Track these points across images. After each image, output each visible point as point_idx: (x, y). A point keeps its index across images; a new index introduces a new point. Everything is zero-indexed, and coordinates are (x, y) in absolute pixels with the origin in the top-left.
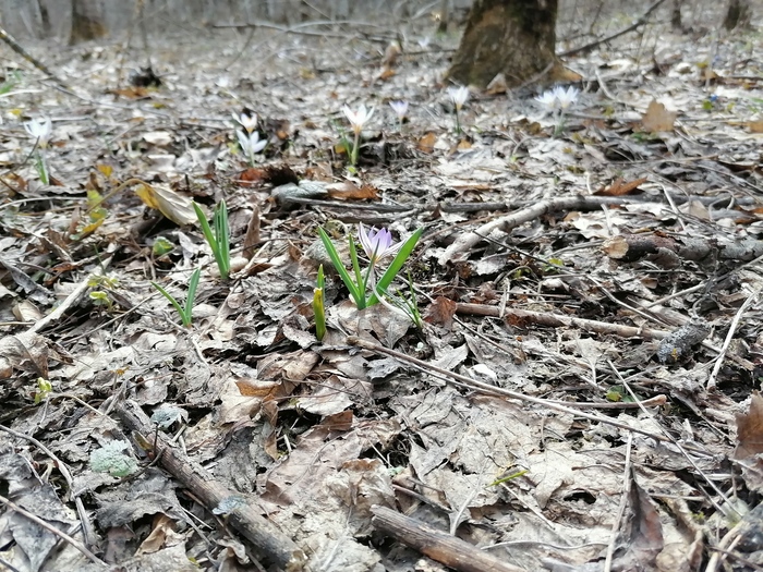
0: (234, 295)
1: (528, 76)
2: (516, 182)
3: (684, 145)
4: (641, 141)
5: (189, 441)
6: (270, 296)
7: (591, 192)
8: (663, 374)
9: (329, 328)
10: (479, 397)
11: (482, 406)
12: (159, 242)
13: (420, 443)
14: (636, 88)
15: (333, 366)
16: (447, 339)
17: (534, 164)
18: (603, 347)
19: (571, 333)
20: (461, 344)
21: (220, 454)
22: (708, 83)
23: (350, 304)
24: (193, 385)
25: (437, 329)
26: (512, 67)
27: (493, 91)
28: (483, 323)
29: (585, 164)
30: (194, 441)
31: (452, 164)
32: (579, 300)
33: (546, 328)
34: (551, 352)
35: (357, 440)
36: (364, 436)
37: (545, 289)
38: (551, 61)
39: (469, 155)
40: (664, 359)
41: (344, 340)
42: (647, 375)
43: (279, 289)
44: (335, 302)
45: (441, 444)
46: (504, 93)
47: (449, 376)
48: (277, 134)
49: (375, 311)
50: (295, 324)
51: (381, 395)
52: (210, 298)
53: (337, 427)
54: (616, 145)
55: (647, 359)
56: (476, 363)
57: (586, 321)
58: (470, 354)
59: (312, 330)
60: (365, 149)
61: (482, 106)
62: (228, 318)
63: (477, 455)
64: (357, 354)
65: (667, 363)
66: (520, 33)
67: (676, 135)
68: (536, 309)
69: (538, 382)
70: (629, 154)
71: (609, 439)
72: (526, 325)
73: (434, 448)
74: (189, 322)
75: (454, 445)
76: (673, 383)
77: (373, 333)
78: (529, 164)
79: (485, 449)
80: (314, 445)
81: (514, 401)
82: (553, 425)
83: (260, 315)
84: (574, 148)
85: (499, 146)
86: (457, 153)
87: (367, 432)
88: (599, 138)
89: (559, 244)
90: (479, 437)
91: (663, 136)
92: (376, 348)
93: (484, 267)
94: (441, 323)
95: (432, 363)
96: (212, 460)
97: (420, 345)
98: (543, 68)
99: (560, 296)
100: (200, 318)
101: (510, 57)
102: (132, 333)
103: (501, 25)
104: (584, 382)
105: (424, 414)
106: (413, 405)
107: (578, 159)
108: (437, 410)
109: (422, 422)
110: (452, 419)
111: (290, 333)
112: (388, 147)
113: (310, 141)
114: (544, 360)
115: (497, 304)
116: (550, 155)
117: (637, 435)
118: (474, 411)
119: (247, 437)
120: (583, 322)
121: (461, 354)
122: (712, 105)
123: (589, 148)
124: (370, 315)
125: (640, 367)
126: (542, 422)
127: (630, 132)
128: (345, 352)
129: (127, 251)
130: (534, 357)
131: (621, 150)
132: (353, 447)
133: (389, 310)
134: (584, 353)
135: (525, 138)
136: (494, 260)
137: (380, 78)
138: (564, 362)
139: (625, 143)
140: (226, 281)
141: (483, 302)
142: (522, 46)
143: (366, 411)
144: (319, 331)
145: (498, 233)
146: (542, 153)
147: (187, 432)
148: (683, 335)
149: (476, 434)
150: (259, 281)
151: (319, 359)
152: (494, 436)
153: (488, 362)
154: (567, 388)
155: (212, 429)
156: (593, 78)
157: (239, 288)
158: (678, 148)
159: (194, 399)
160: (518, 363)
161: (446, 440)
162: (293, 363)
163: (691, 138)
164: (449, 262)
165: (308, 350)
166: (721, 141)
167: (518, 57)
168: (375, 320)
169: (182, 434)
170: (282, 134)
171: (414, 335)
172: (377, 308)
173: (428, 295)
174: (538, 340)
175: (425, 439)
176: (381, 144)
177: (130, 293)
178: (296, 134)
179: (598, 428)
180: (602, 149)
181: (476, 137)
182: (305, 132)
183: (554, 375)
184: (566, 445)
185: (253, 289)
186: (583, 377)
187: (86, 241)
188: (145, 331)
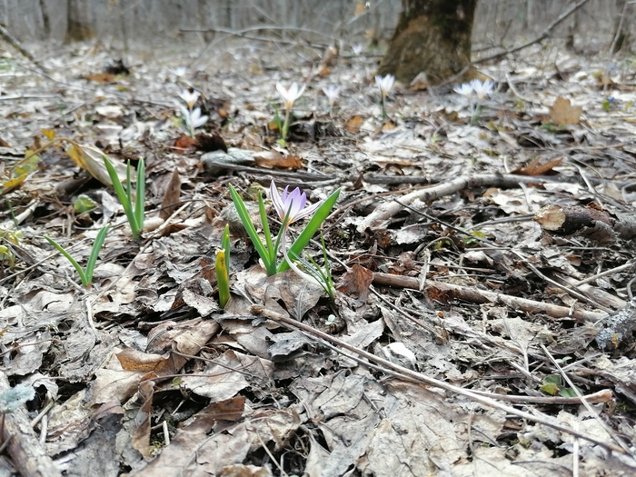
0: (142, 256)
1: (447, 77)
2: (436, 160)
3: (589, 137)
4: (550, 131)
5: (53, 424)
6: (181, 257)
7: (508, 171)
8: (604, 364)
9: (233, 295)
10: (395, 384)
11: (398, 394)
12: (83, 200)
13: (322, 441)
14: (541, 89)
15: (233, 338)
16: (362, 312)
17: (452, 146)
18: (534, 329)
19: (497, 310)
20: (376, 319)
21: (81, 444)
22: (605, 88)
23: (260, 269)
24: (72, 354)
25: (351, 300)
26: (432, 69)
27: (416, 88)
28: (402, 296)
29: (500, 149)
30: (58, 423)
31: (377, 142)
32: (504, 275)
33: (470, 303)
34: (477, 332)
35: (245, 436)
36: (255, 430)
37: (467, 262)
38: (466, 65)
39: (392, 136)
40: (604, 346)
41: (249, 308)
42: (585, 364)
43: (191, 250)
44: (247, 266)
45: (347, 443)
46: (425, 90)
47: (362, 356)
48: (218, 112)
49: (285, 278)
50: (196, 289)
51: (283, 375)
52: (119, 257)
53: (224, 416)
54: (528, 134)
55: (585, 345)
56: (393, 341)
57: (513, 298)
58: (387, 330)
59: (216, 296)
60: (297, 126)
61: (406, 100)
62: (134, 279)
63: (391, 461)
64: (260, 325)
65: (606, 350)
66: (441, 40)
67: (581, 128)
68: (457, 283)
69: (463, 367)
70: (540, 142)
71: (550, 445)
72: (447, 300)
73: (338, 448)
74: (88, 281)
75: (363, 445)
76: (617, 375)
77: (281, 303)
78: (448, 146)
79: (401, 452)
80: (194, 440)
81: (435, 389)
82: (482, 424)
83: (165, 277)
84: (489, 135)
85: (420, 130)
86: (381, 133)
87: (259, 426)
88: (512, 127)
89: (479, 218)
90: (393, 436)
91: (570, 128)
92: (281, 320)
93: (404, 236)
94: (356, 294)
95: (343, 339)
96: (72, 451)
97: (332, 317)
98: (460, 71)
99: (483, 270)
100: (101, 278)
101: (431, 60)
102: (27, 291)
103: (424, 32)
104: (515, 369)
105: (329, 403)
106: (318, 390)
107: (493, 144)
108: (346, 397)
109: (327, 413)
110: (364, 410)
111: (190, 299)
112: (317, 125)
113: (248, 120)
114: (469, 341)
115: (417, 276)
116: (467, 140)
117: (583, 442)
118: (388, 399)
119: (115, 424)
120: (509, 299)
121: (376, 329)
122: (610, 106)
123: (503, 134)
124: (280, 282)
125: (577, 354)
126: (468, 420)
127: (539, 124)
128: (248, 322)
129: (51, 207)
130: (457, 336)
131: (533, 138)
132: (239, 445)
133: (299, 278)
134: (513, 334)
135: (445, 124)
136: (415, 230)
137: (318, 75)
138: (491, 344)
139: (536, 132)
140: (139, 240)
141: (403, 273)
142: (442, 51)
143: (263, 395)
144: (222, 298)
145: (419, 204)
146: (460, 137)
147: (52, 412)
148: (624, 318)
149: (390, 432)
150: (172, 242)
151: (219, 329)
152: (412, 435)
153: (406, 340)
154: (495, 375)
155: (82, 409)
156: (504, 81)
157: (150, 248)
158: (583, 139)
159: (67, 372)
160: (440, 344)
161: (355, 437)
162: (187, 333)
163: (595, 131)
164: (368, 230)
165: (208, 318)
166: (622, 135)
167: (438, 60)
168: (284, 288)
169: (47, 413)
170: (222, 112)
171: (326, 306)
172: (288, 275)
173: (344, 263)
174: (461, 318)
175: (328, 436)
176: (312, 122)
177: (36, 249)
178: (237, 113)
179: (535, 430)
180: (514, 136)
181: (400, 121)
182: (244, 112)
183: (480, 360)
184: (497, 452)
185: (163, 249)
186: (514, 364)
187: (8, 196)
188: (42, 289)
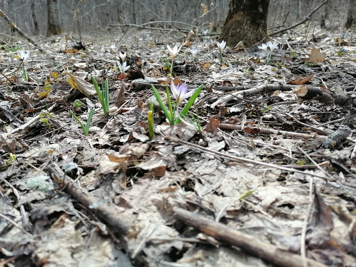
0: (110, 123)
1: (254, 43)
2: (249, 80)
3: (330, 68)
4: (309, 66)
5: (82, 183)
6: (128, 123)
7: (286, 83)
8: (327, 152)
9: (156, 134)
10: (231, 163)
11: (232, 167)
12: (77, 102)
13: (200, 181)
14: (305, 47)
15: (157, 150)
16: (215, 139)
17: (257, 75)
18: (295, 141)
19: (278, 137)
20: (222, 141)
21: (97, 188)
22: (340, 45)
23: (167, 124)
24: (86, 158)
25: (210, 134)
26: (246, 39)
27: (238, 49)
28: (233, 132)
29: (282, 75)
30: (85, 182)
31: (218, 74)
32: (282, 123)
33: (266, 135)
34: (269, 144)
36: (171, 178)
37: (264, 119)
38: (265, 36)
39: (226, 70)
40: (327, 146)
41: (163, 139)
42: (319, 153)
43: (132, 120)
44: (160, 124)
45: (211, 184)
46: (243, 50)
47: (216, 154)
48: (136, 63)
49: (179, 126)
50: (139, 132)
51: (181, 162)
52: (99, 124)
53: (157, 174)
54: (297, 67)
55: (318, 146)
56: (229, 149)
57: (286, 132)
58: (227, 145)
59: (147, 134)
60: (177, 68)
62: (107, 133)
63: (230, 189)
64: (169, 144)
65: (328, 148)
66: (250, 23)
67: (326, 64)
69: (261, 157)
70: (303, 71)
71: (300, 180)
72: (255, 133)
73: (207, 185)
74: (87, 133)
75: (217, 184)
76: (333, 157)
77: (177, 135)
78: (255, 75)
79: (234, 186)
80: (146, 183)
81: (249, 165)
82: (270, 175)
83: (122, 130)
84: (277, 69)
86: (220, 69)
87: (173, 176)
88: (289, 65)
89: (270, 103)
90: (231, 180)
91: (319, 64)
92: (179, 142)
93: (233, 109)
94: (212, 132)
95: (207, 148)
96: (93, 190)
97: (201, 140)
98: (261, 39)
99: (272, 122)
100: (93, 132)
101: (245, 35)
102: (59, 138)
103: (241, 20)
104: (286, 156)
105: (202, 170)
106: (197, 166)
107: (279, 73)
108: (209, 168)
109: (201, 174)
110: (217, 172)
111: (135, 135)
112: (187, 66)
114: (264, 148)
115: (240, 124)
116: (265, 71)
118: (228, 169)
119: (111, 179)
120: (284, 132)
121: (222, 145)
122: (343, 53)
123: (284, 68)
124: (176, 128)
125: (314, 150)
126: (264, 174)
127: (303, 63)
128: (163, 144)
130: (259, 147)
131: (300, 69)
132: (165, 182)
133: (186, 125)
134: (285, 144)
135: (253, 64)
136: (238, 107)
137: (185, 46)
138: (275, 148)
139: (301, 67)
140: (107, 116)
141: (234, 124)
142: (251, 29)
144: (151, 134)
145: (240, 96)
146: (262, 70)
147: (81, 178)
148: (336, 134)
149: (229, 179)
150: (123, 117)
151: (150, 146)
152: (239, 180)
153: (236, 149)
154: (277, 160)
155: (94, 177)
156: (285, 44)
157: (113, 120)
158: (327, 69)
159: (86, 164)
160: (251, 149)
161: (214, 182)
162: (137, 147)
163: (333, 65)
164: (216, 107)
165: (144, 143)
166: (347, 67)
167: (249, 35)
168: (179, 130)
169: (79, 179)
170: (138, 63)
171: (197, 137)
173: (206, 120)
174: (261, 140)
175: (203, 181)
176: (184, 66)
177: (60, 122)
178: (145, 64)
179: (293, 176)
181: (229, 64)
182: (149, 63)
183: (270, 154)
185: (119, 120)
186: (285, 154)
187: (42, 101)
188: (66, 137)
